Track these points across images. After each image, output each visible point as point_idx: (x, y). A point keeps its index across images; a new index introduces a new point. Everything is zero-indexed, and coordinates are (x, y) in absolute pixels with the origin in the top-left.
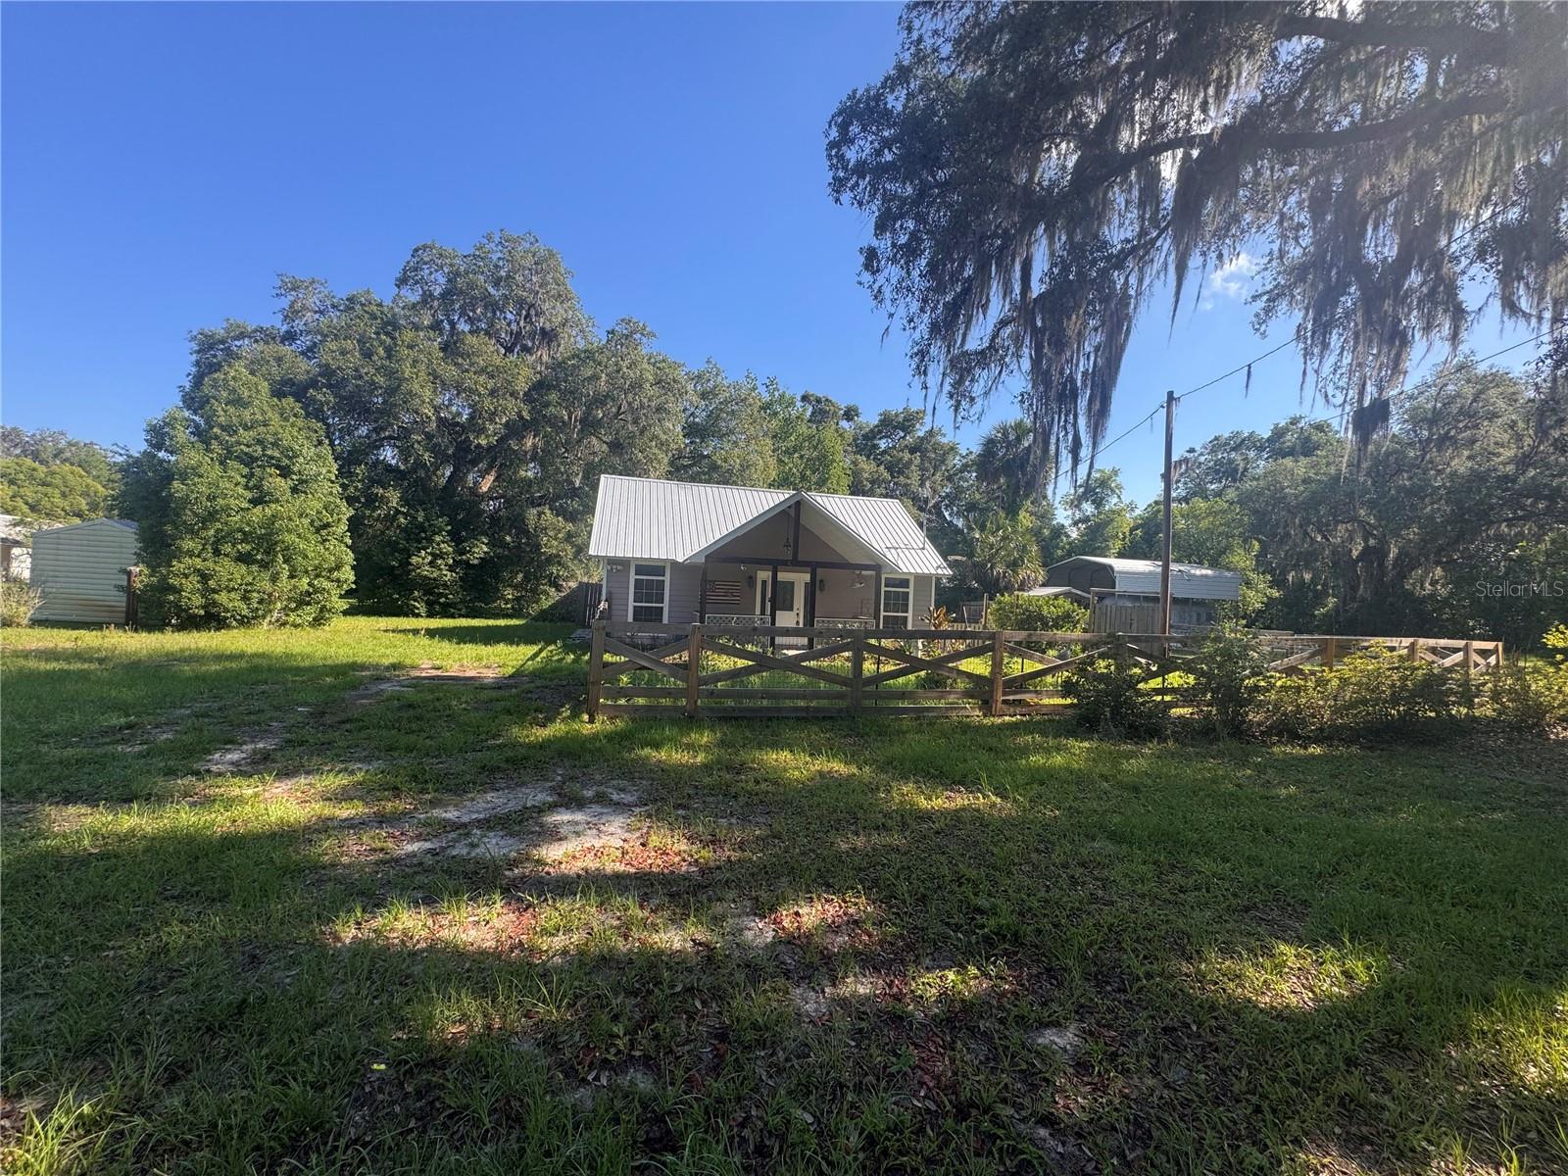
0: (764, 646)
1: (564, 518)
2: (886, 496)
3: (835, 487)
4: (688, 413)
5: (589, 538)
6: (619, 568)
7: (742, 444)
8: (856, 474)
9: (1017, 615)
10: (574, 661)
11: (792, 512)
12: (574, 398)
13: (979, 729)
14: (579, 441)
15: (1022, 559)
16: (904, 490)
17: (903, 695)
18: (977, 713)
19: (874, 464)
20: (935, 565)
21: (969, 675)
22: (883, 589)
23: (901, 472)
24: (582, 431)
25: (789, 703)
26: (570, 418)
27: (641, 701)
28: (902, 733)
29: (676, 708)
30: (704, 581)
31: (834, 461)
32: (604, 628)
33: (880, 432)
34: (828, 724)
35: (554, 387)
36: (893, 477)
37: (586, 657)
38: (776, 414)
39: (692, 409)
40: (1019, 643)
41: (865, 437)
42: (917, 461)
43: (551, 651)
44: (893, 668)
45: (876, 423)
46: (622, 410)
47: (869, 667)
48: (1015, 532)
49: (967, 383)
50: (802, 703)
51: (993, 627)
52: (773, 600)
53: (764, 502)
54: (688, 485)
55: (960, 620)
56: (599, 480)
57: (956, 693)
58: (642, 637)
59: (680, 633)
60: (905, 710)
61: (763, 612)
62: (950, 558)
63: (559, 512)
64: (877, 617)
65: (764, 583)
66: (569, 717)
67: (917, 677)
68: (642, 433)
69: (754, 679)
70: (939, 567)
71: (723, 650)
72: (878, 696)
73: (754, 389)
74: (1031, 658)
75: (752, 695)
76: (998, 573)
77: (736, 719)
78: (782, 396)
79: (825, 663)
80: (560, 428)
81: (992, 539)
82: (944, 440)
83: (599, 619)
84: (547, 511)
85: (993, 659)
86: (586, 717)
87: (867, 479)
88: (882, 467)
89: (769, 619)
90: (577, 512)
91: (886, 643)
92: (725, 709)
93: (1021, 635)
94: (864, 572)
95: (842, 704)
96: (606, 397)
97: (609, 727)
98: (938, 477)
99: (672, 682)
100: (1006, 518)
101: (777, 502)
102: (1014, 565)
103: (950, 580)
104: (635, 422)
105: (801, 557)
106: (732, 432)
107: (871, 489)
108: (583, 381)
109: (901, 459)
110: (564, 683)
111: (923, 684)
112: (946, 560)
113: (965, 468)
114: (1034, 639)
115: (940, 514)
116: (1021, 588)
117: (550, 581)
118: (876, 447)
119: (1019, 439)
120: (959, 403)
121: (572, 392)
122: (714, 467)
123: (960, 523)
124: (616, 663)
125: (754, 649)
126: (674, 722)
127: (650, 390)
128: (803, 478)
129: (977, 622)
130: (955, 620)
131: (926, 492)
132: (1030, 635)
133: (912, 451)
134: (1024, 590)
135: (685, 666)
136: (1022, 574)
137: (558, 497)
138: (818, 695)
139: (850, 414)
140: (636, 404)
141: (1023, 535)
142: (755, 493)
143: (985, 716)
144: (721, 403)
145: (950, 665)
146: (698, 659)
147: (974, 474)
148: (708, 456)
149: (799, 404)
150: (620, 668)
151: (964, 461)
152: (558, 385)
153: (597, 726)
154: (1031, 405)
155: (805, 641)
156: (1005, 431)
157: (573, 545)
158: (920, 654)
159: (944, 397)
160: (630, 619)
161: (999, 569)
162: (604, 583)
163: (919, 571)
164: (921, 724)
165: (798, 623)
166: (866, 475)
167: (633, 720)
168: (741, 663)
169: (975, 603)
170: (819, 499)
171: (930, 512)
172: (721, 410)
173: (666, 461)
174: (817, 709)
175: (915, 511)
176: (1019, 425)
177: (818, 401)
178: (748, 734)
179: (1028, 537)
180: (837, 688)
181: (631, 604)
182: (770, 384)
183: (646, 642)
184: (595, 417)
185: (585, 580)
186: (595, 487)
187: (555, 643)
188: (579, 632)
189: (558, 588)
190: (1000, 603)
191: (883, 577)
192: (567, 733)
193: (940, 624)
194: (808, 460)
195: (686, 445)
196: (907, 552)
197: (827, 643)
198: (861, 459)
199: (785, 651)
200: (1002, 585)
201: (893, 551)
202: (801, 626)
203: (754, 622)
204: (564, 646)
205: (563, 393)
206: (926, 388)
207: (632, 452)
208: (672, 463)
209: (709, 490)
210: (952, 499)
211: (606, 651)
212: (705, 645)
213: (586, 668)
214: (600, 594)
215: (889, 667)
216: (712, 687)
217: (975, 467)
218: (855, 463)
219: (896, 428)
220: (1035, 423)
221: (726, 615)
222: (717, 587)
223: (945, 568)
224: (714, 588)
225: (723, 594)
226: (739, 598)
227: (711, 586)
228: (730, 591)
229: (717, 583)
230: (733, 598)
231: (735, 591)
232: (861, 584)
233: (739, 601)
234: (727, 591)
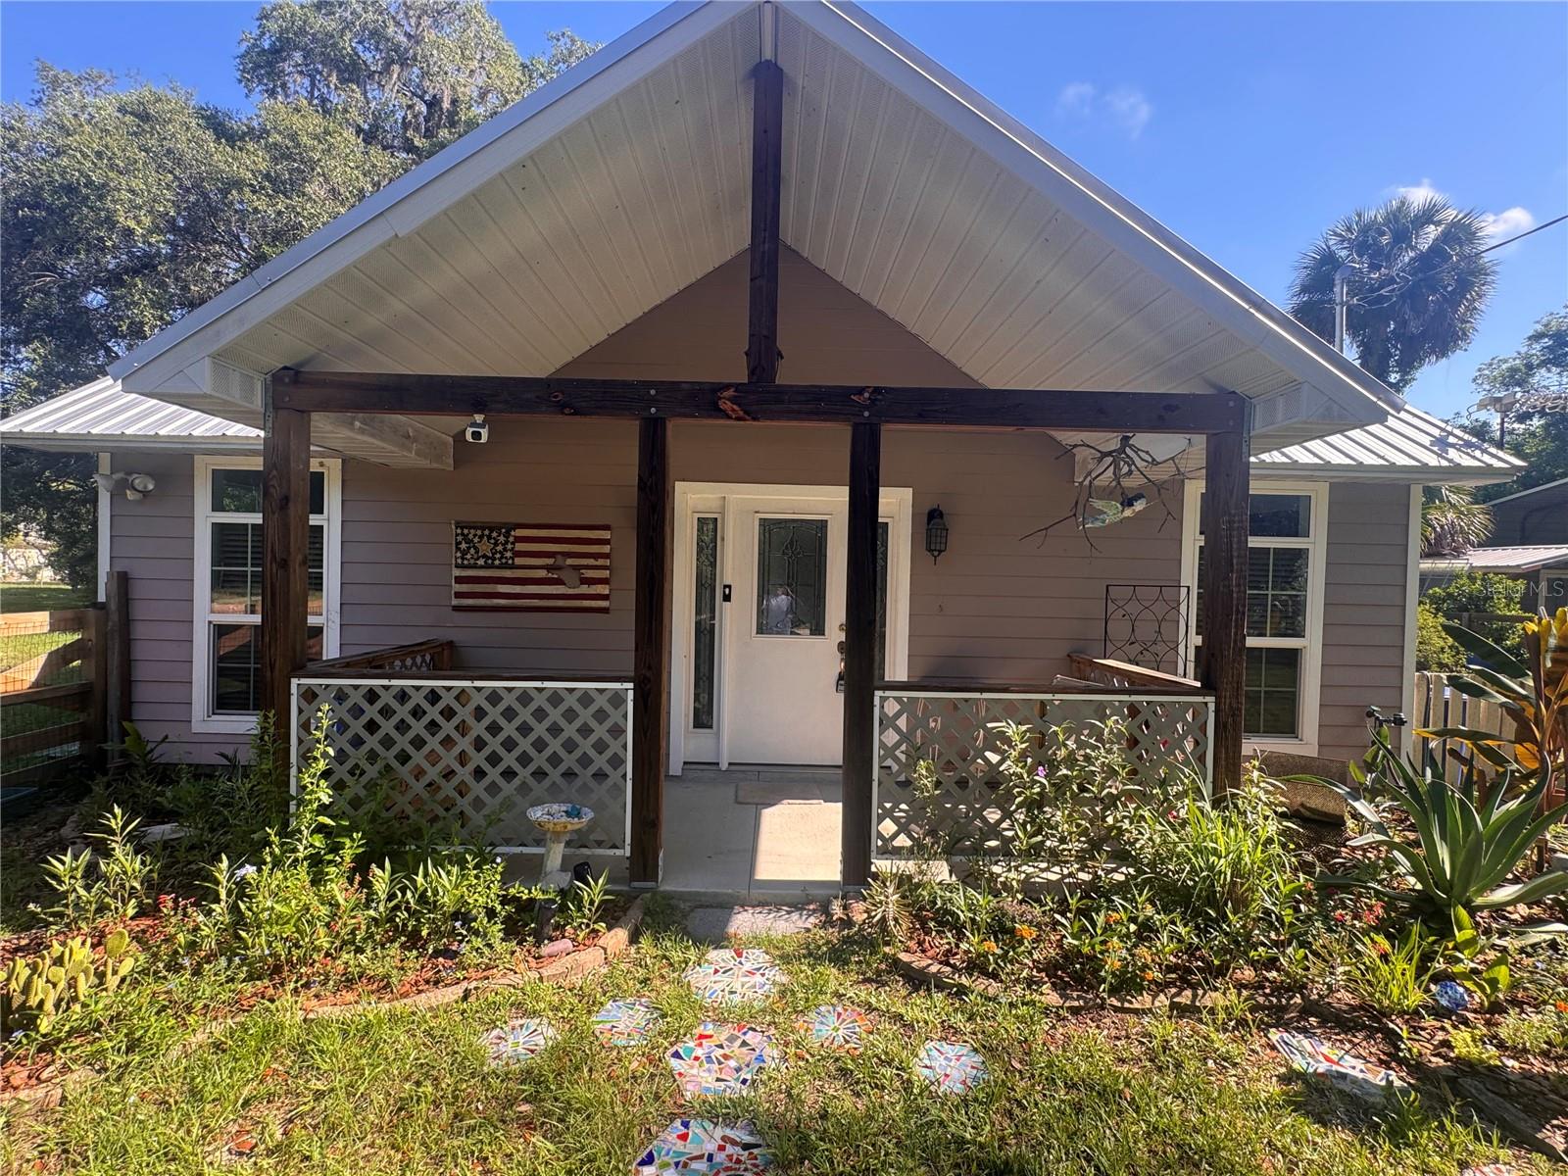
65: (708, 529)
221: (394, 682)
222: (519, 547)
223: (1468, 444)
224: (509, 554)
225: (542, 573)
226: (604, 590)
227: (496, 544)
228: (569, 561)
229: (519, 532)
230: (584, 589)
231: (591, 562)
232: (1129, 503)
233: (605, 597)
234: (560, 561)
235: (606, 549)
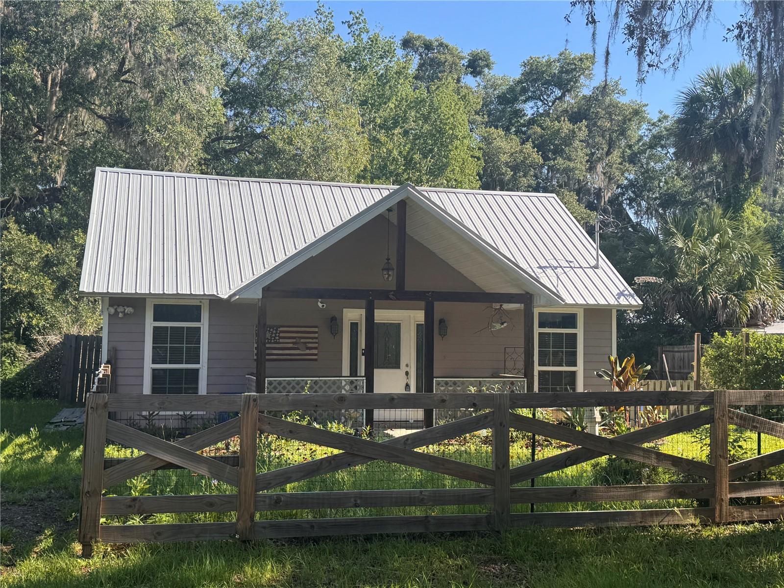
0: (356, 425)
1: (38, 235)
2: (536, 189)
3: (459, 177)
4: (230, 69)
5: (80, 265)
6: (129, 310)
7: (315, 116)
8: (489, 156)
9: (747, 365)
10: (58, 460)
11: (394, 218)
12: (51, 51)
13: (695, 545)
14: (60, 116)
15: (750, 277)
16: (563, 179)
17: (572, 494)
18: (692, 520)
19: (516, 140)
20: (616, 292)
21: (676, 461)
22: (537, 330)
23: (558, 151)
24: (63, 100)
25: (397, 512)
26: (45, 81)
27: (165, 519)
28: (573, 555)
29: (221, 528)
30: (262, 326)
31: (455, 137)
32: (105, 405)
33: (524, 90)
34: (459, 544)
35: (19, 34)
36: (546, 158)
37: (77, 453)
38: (363, 69)
39: (236, 64)
40: (752, 409)
41: (503, 99)
42: (583, 133)
43: (21, 446)
44: (558, 452)
45: (518, 76)
46: (127, 66)
47: (519, 451)
48: (739, 236)
49: (655, 12)
50: (417, 512)
51: (710, 384)
52: (369, 353)
53: (351, 203)
54: (233, 181)
55: (657, 374)
56: (93, 175)
57: (658, 489)
58: (166, 418)
59: (223, 408)
60: (579, 519)
61: (354, 372)
62: (640, 280)
63: (32, 227)
64: (528, 373)
65: (354, 326)
66: (49, 550)
67: (595, 466)
68: (159, 100)
69: (342, 475)
70: (621, 294)
71: (293, 433)
72: (534, 497)
73: (328, 31)
74: (771, 431)
75: (340, 501)
76: (715, 301)
77: (316, 541)
78: (374, 41)
79: (452, 447)
80: (29, 95)
81: (702, 249)
82: (623, 100)
83: (98, 392)
84: (12, 226)
85: (713, 436)
86: (78, 547)
87: (507, 164)
88: (529, 145)
89: (362, 381)
90: (60, 225)
91: (545, 414)
92: (298, 526)
93: (756, 396)
94: (506, 306)
95: (480, 511)
96: (101, 46)
97: (115, 562)
98: (616, 155)
99: (217, 487)
100: (724, 216)
101: (371, 203)
102: (740, 286)
103: (640, 313)
104: (148, 84)
105: (408, 287)
106: (297, 98)
107: (514, 178)
108: (64, 24)
109: (558, 131)
110: (43, 495)
111: (605, 477)
112: (630, 282)
113: (656, 141)
114: (775, 402)
115: (620, 214)
116: (753, 323)
117: (17, 334)
118: (518, 113)
119: (738, 94)
120: (643, 41)
121: (47, 42)
122: (272, 152)
123: (651, 225)
124: (125, 460)
125: (342, 429)
126: (218, 550)
127: (170, 37)
128: (409, 163)
129: (685, 377)
130: (650, 376)
131: (597, 181)
132: (767, 396)
133: (575, 118)
134: (756, 326)
135: (234, 461)
136: (753, 299)
137: (28, 202)
138: (441, 498)
139: (476, 66)
140: (148, 57)
141: (752, 240)
142: (336, 191)
143: (705, 525)
144: (280, 53)
145: (646, 445)
146: (254, 448)
147: (672, 150)
148: (262, 136)
149: (400, 52)
150: (131, 467)
151: (655, 131)
152: (25, 30)
153: (96, 562)
154: (754, 41)
155: (418, 414)
156: (716, 84)
157: (54, 278)
158: (597, 430)
159: (621, 34)
160: (147, 389)
161: (716, 294)
162: (105, 335)
163: (591, 301)
164: (604, 541)
165: (407, 386)
166: (504, 158)
167: (153, 550)
168: (322, 452)
169: (681, 348)
170: (434, 197)
171: (605, 211)
172: (280, 64)
173: (198, 144)
174: (441, 521)
175: (582, 209)
176: (738, 72)
177: (428, 47)
178: (335, 563)
179: (759, 243)
180: (471, 486)
181: (148, 365)
182: (355, 23)
183: (172, 424)
184: (84, 78)
185: (74, 331)
186: (88, 186)
187: (27, 432)
188: (65, 414)
189: (31, 345)
190: (719, 346)
191: (536, 311)
192: (49, 575)
193: (627, 382)
194: (417, 137)
195: (229, 119)
196: (571, 273)
197: (451, 417)
198: (497, 133)
199: (389, 432)
200: (722, 317)
201: (549, 271)
202: (413, 390)
203: (340, 387)
204: (42, 436)
205: (33, 42)
206: (594, 22)
207: (145, 131)
208: (207, 147)
209: (265, 187)
210: (638, 189)
211: (109, 442)
212: (266, 427)
213: (77, 469)
214: (98, 352)
215: (550, 452)
216: (277, 491)
217: (672, 139)
218: (487, 140)
219: (547, 83)
220: (760, 69)
221: (296, 379)
222: (282, 335)
223: (630, 295)
224: (277, 338)
225: (291, 345)
226: (315, 352)
227: (272, 334)
228: (302, 340)
229: (282, 329)
230: (308, 352)
231: (311, 340)
232: (502, 324)
233: (316, 355)
234: (298, 340)
235: (316, 335)
